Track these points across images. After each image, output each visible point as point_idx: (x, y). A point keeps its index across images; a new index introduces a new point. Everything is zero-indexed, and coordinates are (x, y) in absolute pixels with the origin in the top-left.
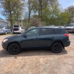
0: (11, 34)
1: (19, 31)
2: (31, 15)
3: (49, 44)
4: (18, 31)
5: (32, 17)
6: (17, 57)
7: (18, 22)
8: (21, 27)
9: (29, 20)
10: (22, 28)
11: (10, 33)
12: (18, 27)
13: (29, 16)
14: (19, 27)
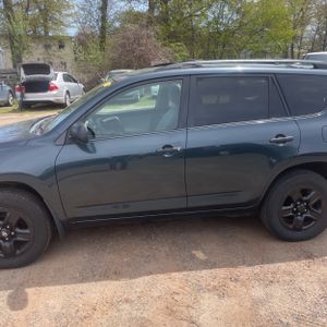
0: (14, 111)
1: (54, 92)
2: (111, 13)
3: (252, 183)
4: (49, 93)
5: (117, 24)
6: (30, 291)
7: (47, 47)
8: (60, 74)
9: (103, 37)
10: (67, 78)
11: (7, 105)
12: (48, 73)
13: (104, 19)
14: (52, 71)
